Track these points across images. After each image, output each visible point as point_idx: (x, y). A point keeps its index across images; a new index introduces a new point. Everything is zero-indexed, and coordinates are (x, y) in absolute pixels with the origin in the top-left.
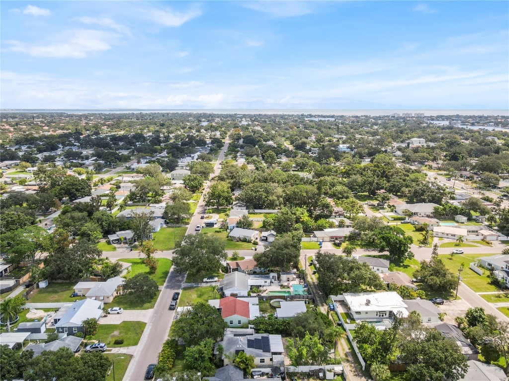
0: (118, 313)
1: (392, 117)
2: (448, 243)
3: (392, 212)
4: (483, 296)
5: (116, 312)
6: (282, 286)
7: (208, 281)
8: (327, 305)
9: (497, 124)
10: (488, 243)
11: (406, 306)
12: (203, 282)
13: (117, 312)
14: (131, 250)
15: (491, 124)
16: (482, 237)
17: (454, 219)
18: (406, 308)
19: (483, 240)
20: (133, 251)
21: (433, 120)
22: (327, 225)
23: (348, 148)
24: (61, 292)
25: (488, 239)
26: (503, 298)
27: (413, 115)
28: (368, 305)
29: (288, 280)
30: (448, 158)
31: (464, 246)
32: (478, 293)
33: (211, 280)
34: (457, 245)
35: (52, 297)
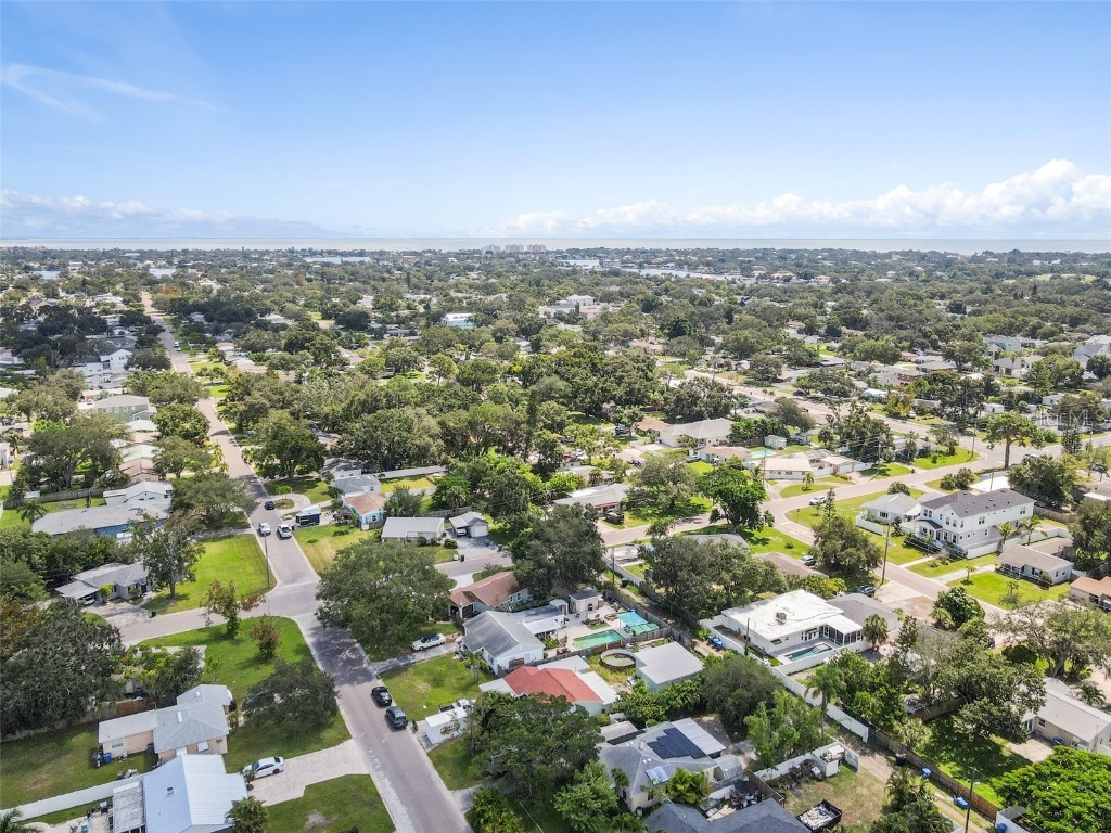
0: (276, 772)
1: (487, 252)
2: (790, 488)
3: (653, 442)
4: (914, 569)
5: (271, 770)
6: (587, 622)
7: (426, 645)
8: (702, 641)
9: (680, 265)
10: (846, 479)
11: (842, 611)
12: (414, 651)
13: (273, 769)
14: (154, 615)
15: (670, 265)
16: (831, 470)
17: (763, 444)
18: (843, 614)
19: (834, 474)
20: (158, 617)
21: (565, 257)
22: (573, 484)
23: (469, 320)
24: (49, 760)
25: (841, 472)
26: (941, 566)
27: (525, 249)
28: (782, 623)
29: (591, 609)
30: (667, 331)
31: (816, 490)
32: (903, 566)
33: (433, 643)
34: (806, 490)
35: (32, 781)
